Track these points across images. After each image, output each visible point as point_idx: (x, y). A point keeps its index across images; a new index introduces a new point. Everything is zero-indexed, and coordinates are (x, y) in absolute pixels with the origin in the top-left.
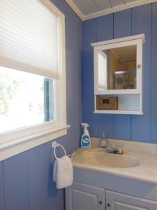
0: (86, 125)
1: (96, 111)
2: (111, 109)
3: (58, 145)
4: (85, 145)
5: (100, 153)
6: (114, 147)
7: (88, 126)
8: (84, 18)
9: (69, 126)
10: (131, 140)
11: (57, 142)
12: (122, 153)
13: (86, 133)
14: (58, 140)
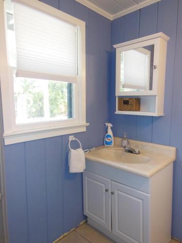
0: (110, 125)
1: (118, 112)
2: (130, 110)
3: (74, 139)
4: (107, 143)
5: (118, 151)
6: (133, 147)
7: (112, 126)
8: (111, 17)
9: (88, 124)
10: (151, 142)
11: (75, 137)
12: (139, 153)
13: (110, 132)
14: (75, 135)
